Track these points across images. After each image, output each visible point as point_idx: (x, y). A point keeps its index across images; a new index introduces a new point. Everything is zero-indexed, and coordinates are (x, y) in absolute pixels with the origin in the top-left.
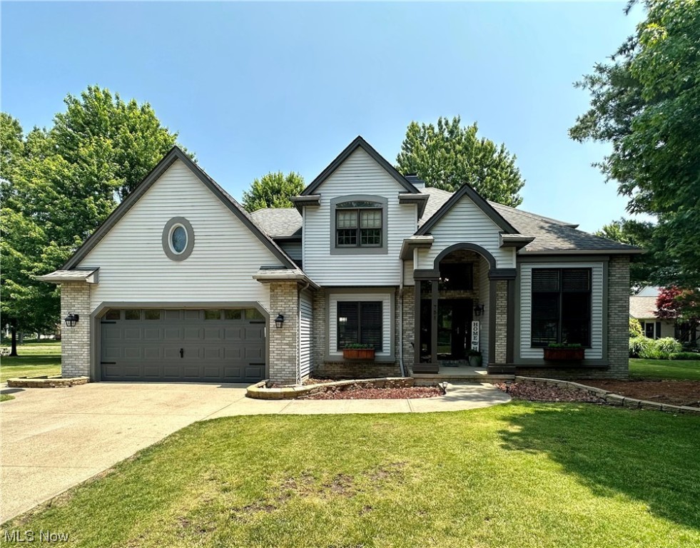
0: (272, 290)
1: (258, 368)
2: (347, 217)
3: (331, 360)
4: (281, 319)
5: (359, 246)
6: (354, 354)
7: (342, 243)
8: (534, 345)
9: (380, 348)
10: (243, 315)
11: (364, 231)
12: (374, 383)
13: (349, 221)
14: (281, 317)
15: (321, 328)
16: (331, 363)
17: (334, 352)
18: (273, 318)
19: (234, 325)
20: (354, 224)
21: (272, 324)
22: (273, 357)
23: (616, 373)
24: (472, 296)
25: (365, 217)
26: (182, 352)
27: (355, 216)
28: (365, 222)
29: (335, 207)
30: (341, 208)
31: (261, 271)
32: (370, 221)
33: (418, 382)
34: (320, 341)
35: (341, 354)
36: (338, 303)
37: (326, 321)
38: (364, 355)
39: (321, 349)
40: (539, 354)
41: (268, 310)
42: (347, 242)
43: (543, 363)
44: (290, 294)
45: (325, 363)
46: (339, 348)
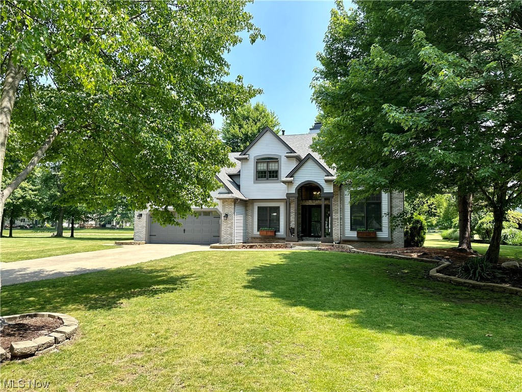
0: (223, 203)
1: (217, 238)
2: (262, 165)
3: (254, 236)
4: (226, 216)
5: (267, 179)
6: (265, 233)
7: (259, 177)
8: (352, 229)
9: (279, 231)
10: (211, 214)
11: (270, 172)
12: (266, 245)
13: (263, 167)
14: (227, 215)
15: (250, 220)
16: (254, 238)
17: (256, 233)
18: (223, 215)
19: (207, 218)
20: (265, 168)
21: (223, 218)
22: (223, 233)
23: (398, 245)
24: (329, 204)
25: (270, 165)
26: (184, 230)
27: (265, 165)
28: (270, 167)
29: (256, 161)
30: (259, 161)
31: (219, 195)
32: (273, 167)
33: (288, 245)
34: (249, 227)
35: (259, 233)
36: (258, 207)
37: (252, 216)
38: (269, 234)
39: (250, 231)
40: (354, 234)
41: (221, 212)
42: (262, 177)
43: (356, 239)
44: (231, 205)
45: (252, 238)
46: (258, 230)
